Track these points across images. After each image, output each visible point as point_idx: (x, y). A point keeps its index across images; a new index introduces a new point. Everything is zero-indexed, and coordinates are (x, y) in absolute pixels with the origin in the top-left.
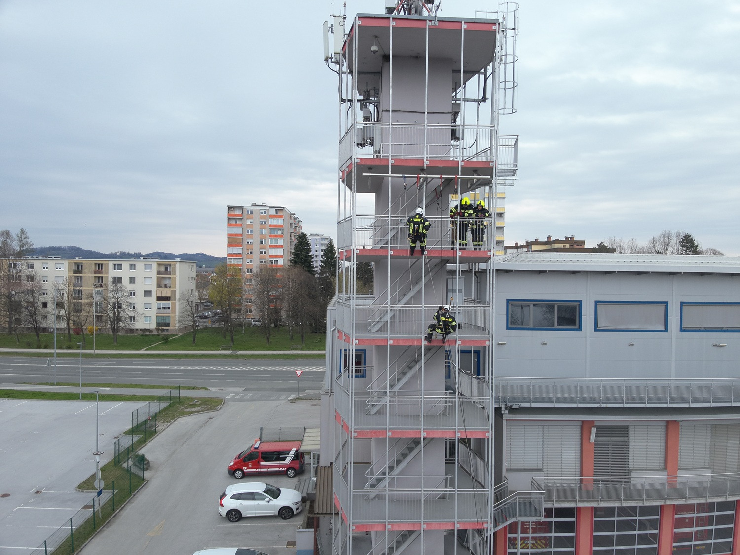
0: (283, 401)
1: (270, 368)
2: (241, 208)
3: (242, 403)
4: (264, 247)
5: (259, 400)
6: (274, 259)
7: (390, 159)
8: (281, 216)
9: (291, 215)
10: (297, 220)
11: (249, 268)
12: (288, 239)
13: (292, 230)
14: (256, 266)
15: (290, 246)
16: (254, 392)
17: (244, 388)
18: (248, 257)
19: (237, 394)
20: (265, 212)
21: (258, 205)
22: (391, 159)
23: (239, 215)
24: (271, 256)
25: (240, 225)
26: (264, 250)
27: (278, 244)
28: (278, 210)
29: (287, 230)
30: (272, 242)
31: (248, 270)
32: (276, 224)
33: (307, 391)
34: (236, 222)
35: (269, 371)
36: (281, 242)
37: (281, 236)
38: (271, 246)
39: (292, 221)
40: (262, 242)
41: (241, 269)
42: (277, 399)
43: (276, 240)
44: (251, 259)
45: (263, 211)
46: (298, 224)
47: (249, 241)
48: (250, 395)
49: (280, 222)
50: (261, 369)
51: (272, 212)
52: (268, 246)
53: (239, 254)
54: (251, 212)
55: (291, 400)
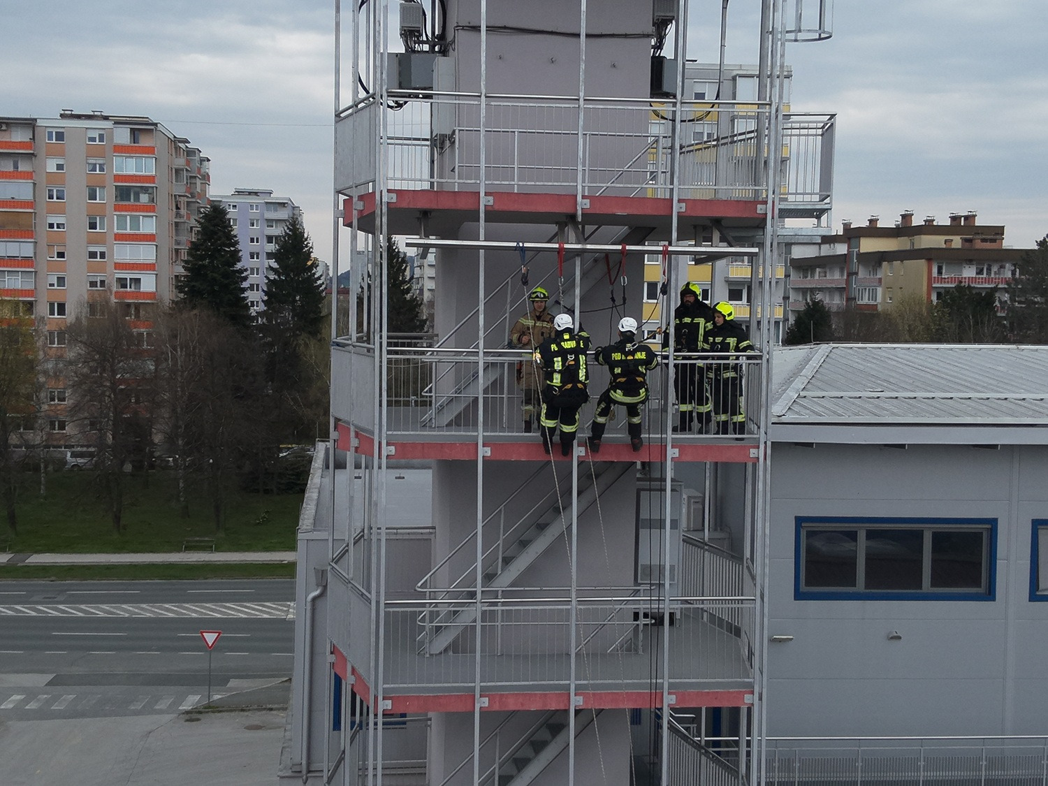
0: (167, 717)
1: (125, 610)
2: (30, 124)
3: (47, 724)
4: (100, 240)
5: (95, 715)
6: (128, 275)
7: (482, 194)
8: (150, 150)
9: (176, 143)
10: (197, 158)
11: (57, 300)
12: (168, 215)
13: (180, 189)
14: (76, 295)
15: (177, 234)
16: (77, 688)
17: (51, 677)
18: (51, 267)
19: (31, 694)
20: (101, 138)
21: (79, 117)
22: (486, 194)
23: (22, 145)
24: (118, 266)
25: (28, 175)
26: (98, 249)
27: (142, 231)
28: (141, 128)
29: (166, 188)
30: (122, 225)
31: (52, 305)
32: (133, 172)
33: (233, 683)
34: (16, 167)
35: (124, 620)
36: (148, 226)
37: (150, 208)
38: (119, 237)
39: (180, 162)
40: (93, 226)
41: (31, 303)
42: (148, 710)
43: (135, 221)
44: (61, 274)
45: (96, 134)
46: (199, 169)
47: (55, 220)
48: (68, 697)
49: (147, 167)
50: (99, 611)
51: (122, 136)
52: (110, 238)
53: (27, 261)
54: (60, 136)
55: (187, 712)
